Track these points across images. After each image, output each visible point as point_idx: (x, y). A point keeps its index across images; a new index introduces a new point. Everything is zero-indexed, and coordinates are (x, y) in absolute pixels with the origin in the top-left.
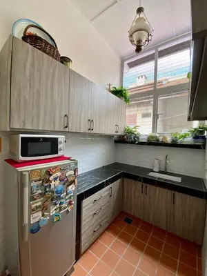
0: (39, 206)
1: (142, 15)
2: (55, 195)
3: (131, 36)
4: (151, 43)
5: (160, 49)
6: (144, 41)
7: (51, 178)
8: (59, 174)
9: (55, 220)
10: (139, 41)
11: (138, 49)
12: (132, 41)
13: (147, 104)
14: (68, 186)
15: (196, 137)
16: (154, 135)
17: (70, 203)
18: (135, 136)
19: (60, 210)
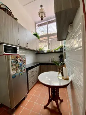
0: (15, 69)
1: (42, 8)
2: (19, 65)
3: (39, 14)
4: (46, 18)
5: (48, 21)
6: (43, 17)
7: (18, 59)
8: (20, 58)
9: (20, 74)
10: (42, 16)
11: (42, 19)
12: (40, 16)
13: (45, 42)
14: (23, 63)
15: (60, 49)
16: (49, 50)
17: (24, 70)
18: (43, 51)
19: (22, 71)
